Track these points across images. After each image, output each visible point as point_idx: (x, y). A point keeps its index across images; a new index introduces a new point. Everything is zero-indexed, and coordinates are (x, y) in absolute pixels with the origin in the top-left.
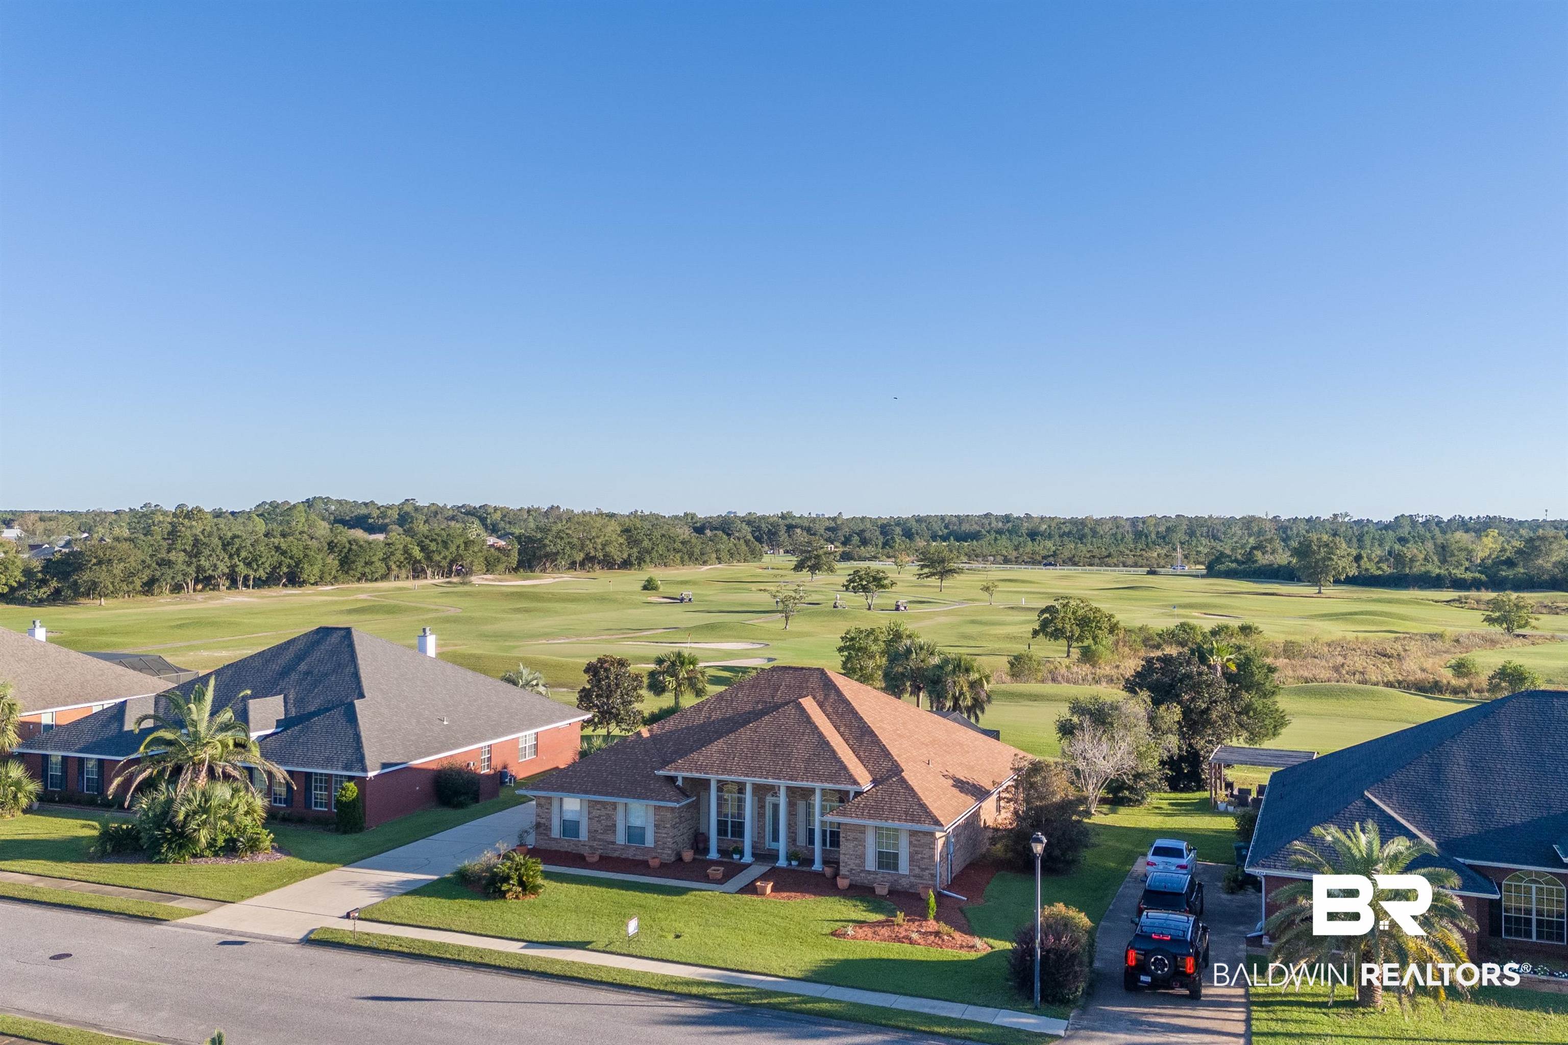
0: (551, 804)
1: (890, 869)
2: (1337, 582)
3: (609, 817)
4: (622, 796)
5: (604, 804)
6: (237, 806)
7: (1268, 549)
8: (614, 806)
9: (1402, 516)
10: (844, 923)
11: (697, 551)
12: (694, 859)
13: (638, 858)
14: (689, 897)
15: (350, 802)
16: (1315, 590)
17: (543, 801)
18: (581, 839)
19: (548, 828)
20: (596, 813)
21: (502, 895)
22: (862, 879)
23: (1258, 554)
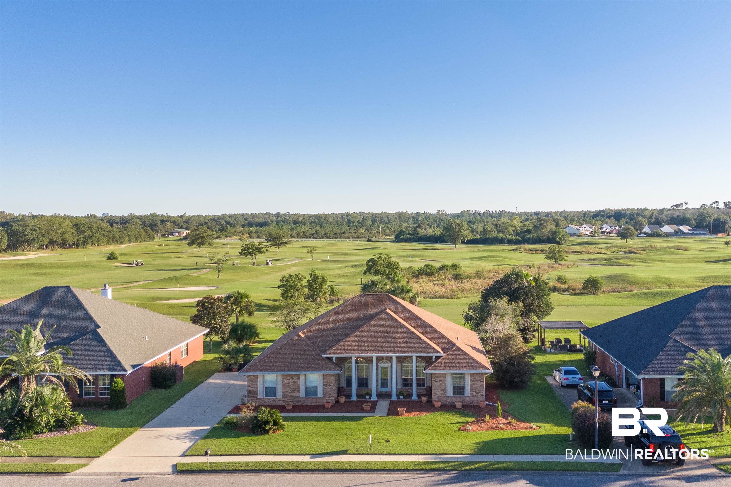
0: (257, 379)
1: (459, 395)
2: (463, 242)
3: (295, 383)
4: (303, 370)
5: (292, 376)
6: (56, 398)
7: (423, 228)
8: (299, 377)
9: (464, 211)
10: (464, 424)
11: (117, 236)
12: (345, 401)
13: (313, 404)
14: (365, 420)
15: (121, 390)
16: (452, 247)
17: (252, 378)
18: (277, 397)
19: (256, 393)
20: (286, 382)
21: (267, 432)
22: (447, 401)
23: (419, 230)
